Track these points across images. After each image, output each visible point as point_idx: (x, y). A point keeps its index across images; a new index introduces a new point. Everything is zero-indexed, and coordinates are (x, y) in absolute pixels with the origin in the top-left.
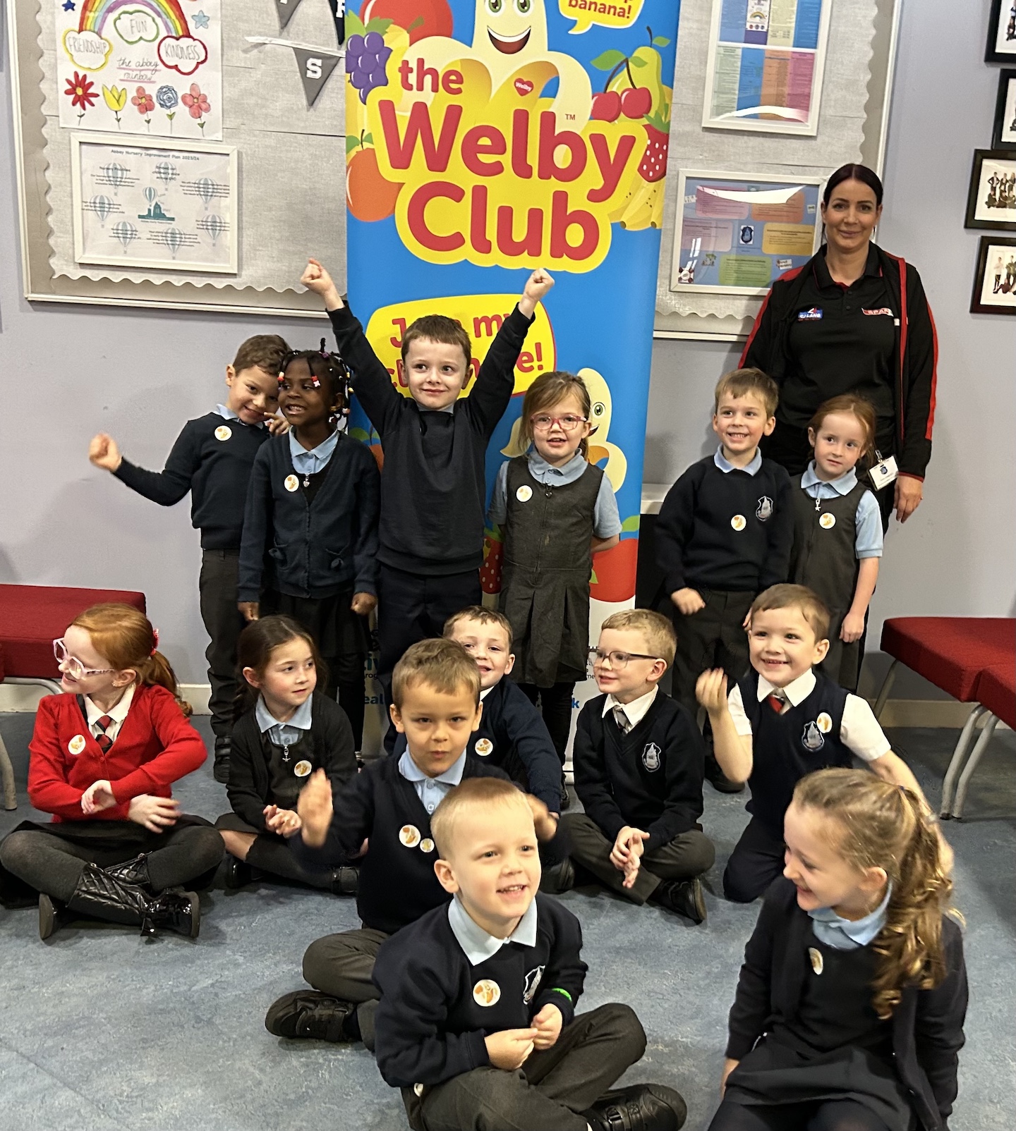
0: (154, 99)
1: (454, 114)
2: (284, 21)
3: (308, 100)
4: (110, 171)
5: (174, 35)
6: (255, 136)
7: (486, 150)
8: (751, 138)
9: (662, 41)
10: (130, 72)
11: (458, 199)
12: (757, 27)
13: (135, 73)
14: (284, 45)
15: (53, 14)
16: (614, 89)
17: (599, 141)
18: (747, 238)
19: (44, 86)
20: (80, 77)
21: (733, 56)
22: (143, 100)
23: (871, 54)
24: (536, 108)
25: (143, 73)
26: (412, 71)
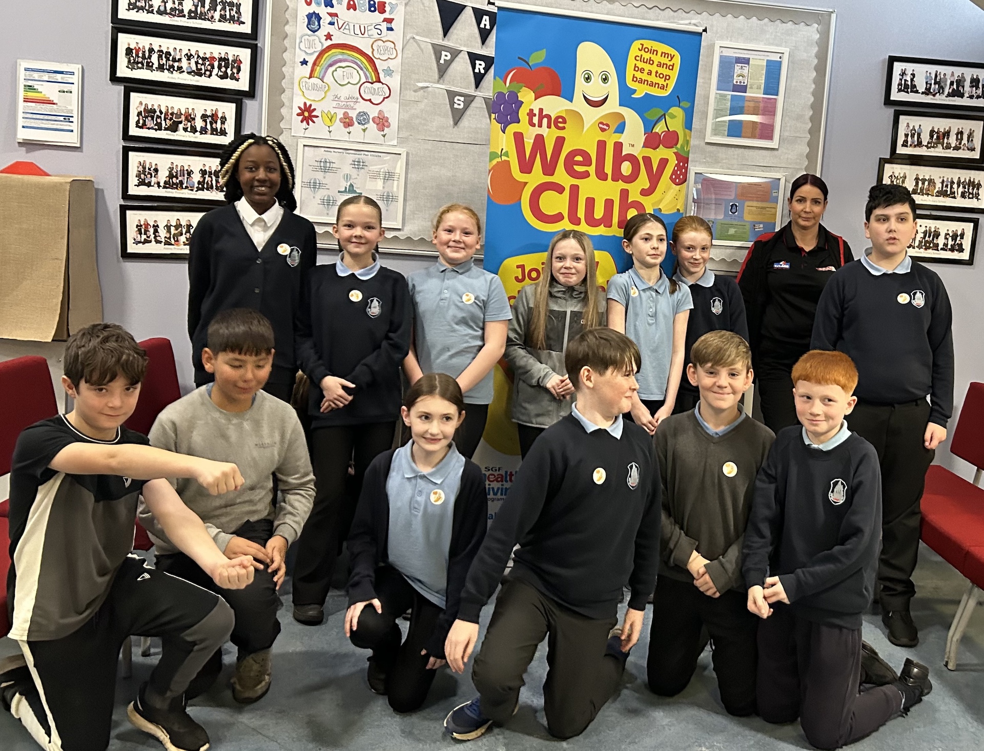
0: (354, 120)
1: (560, 142)
2: (442, 74)
3: (454, 121)
4: (322, 163)
5: (370, 81)
6: (418, 143)
7: (579, 163)
8: (737, 149)
9: (685, 104)
10: (340, 103)
11: (561, 193)
12: (740, 82)
13: (343, 103)
14: (440, 88)
15: (294, 67)
16: (657, 131)
17: (647, 160)
18: (734, 210)
19: (283, 111)
20: (308, 106)
21: (725, 100)
22: (347, 120)
23: (812, 99)
24: (611, 140)
25: (348, 103)
26: (535, 115)
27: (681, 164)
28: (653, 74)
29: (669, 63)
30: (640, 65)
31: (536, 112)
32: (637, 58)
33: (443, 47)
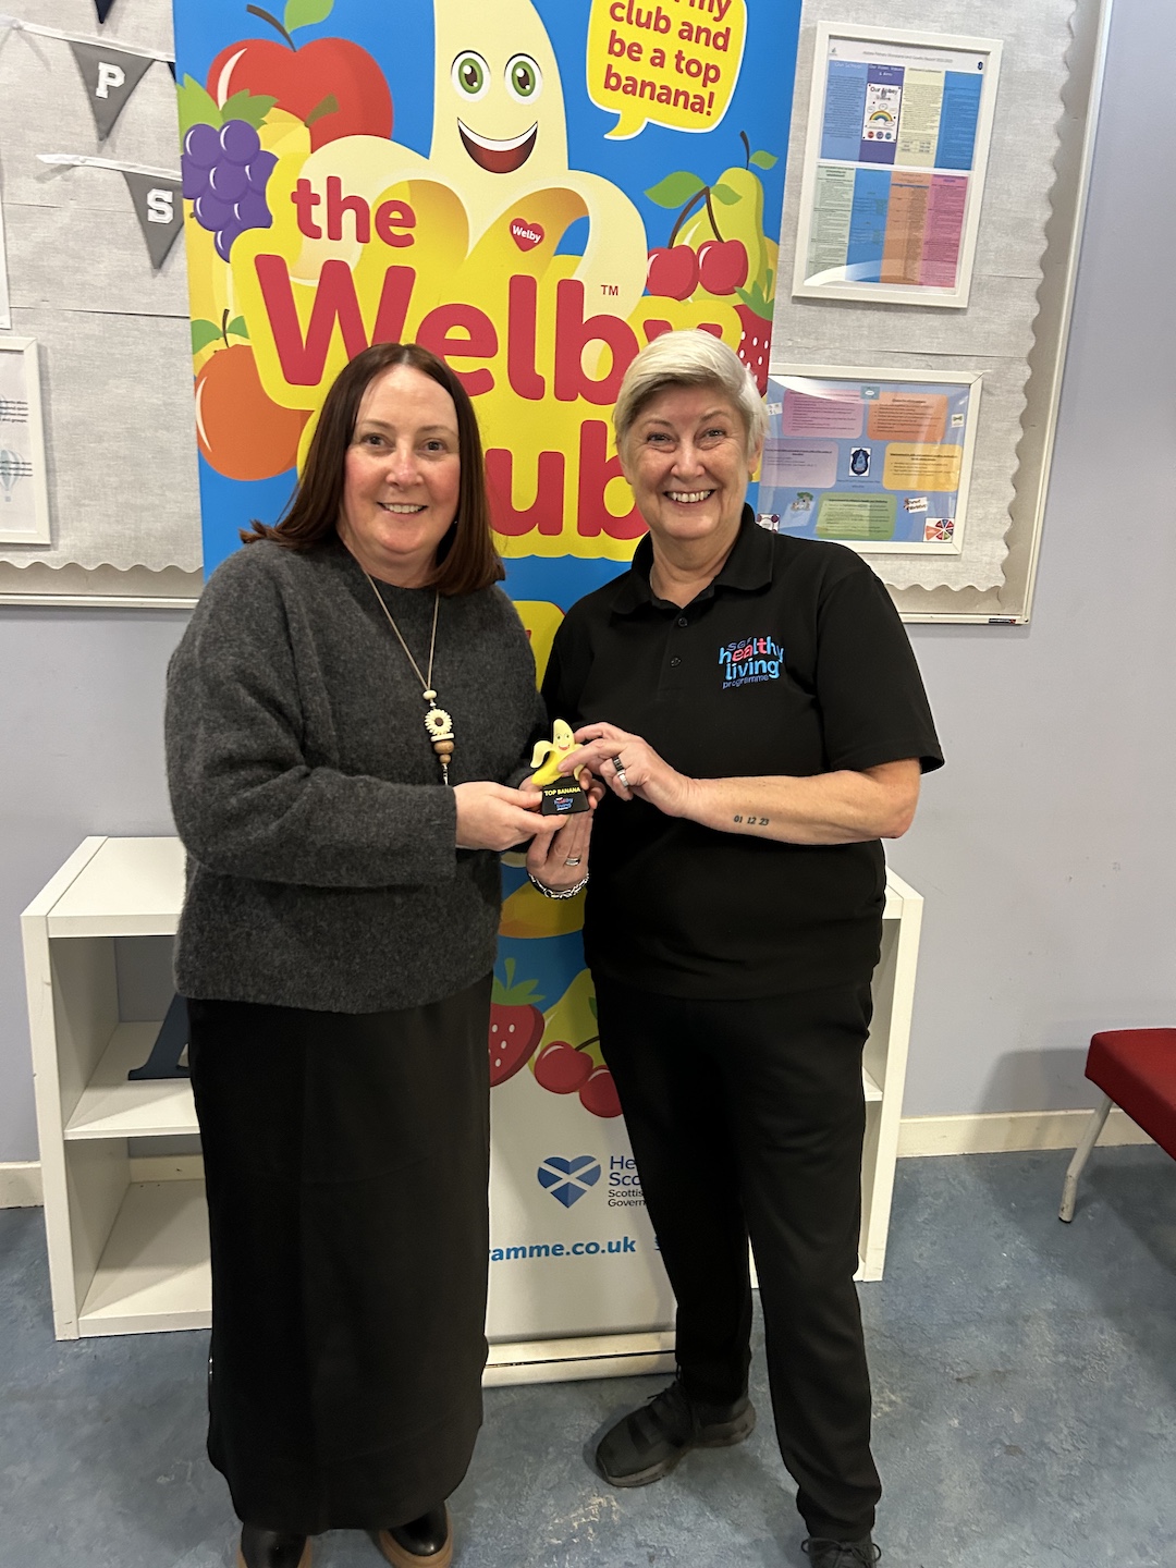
1: (399, 283)
2: (104, 128)
6: (65, 321)
7: (461, 349)
8: (868, 312)
9: (761, 158)
12: (880, 135)
16: (686, 243)
18: (859, 466)
21: (840, 183)
24: (549, 272)
26: (316, 200)
27: (755, 342)
28: (670, 61)
29: (715, 28)
30: (629, 33)
31: (319, 188)
32: (619, 12)
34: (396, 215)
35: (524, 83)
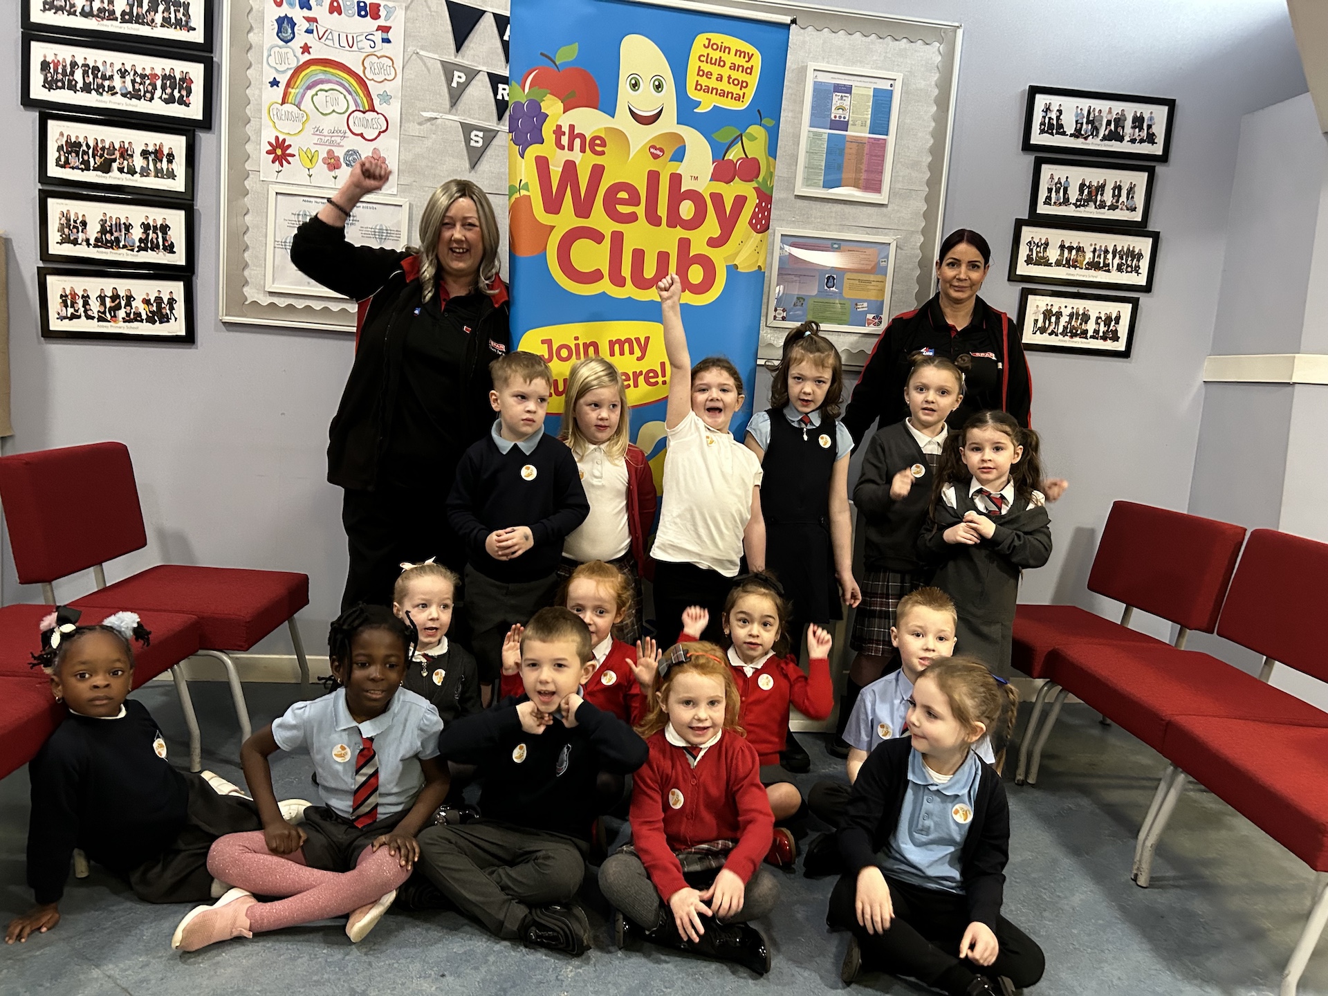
0: (342, 160)
1: (598, 171)
2: (454, 101)
3: (470, 163)
5: (361, 109)
6: (424, 191)
7: (623, 202)
8: (835, 205)
9: (768, 122)
10: (323, 138)
11: (599, 242)
12: (840, 117)
13: (327, 138)
14: (454, 119)
15: (261, 90)
16: (731, 158)
17: (717, 199)
18: (829, 284)
19: (249, 147)
20: (280, 140)
21: (820, 140)
22: (333, 160)
23: (932, 141)
24: (666, 170)
25: (333, 139)
26: (564, 134)
27: (764, 204)
28: (725, 79)
29: (746, 65)
30: (707, 67)
31: (566, 129)
32: (702, 58)
33: (456, 67)
34: (598, 142)
35: (658, 87)
